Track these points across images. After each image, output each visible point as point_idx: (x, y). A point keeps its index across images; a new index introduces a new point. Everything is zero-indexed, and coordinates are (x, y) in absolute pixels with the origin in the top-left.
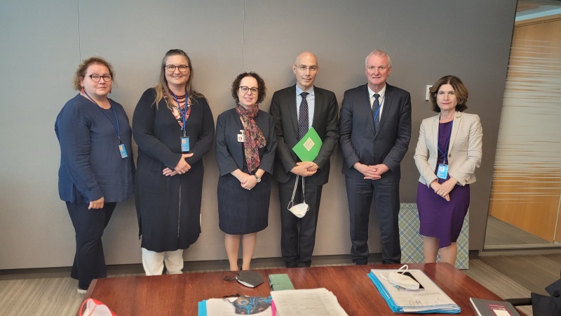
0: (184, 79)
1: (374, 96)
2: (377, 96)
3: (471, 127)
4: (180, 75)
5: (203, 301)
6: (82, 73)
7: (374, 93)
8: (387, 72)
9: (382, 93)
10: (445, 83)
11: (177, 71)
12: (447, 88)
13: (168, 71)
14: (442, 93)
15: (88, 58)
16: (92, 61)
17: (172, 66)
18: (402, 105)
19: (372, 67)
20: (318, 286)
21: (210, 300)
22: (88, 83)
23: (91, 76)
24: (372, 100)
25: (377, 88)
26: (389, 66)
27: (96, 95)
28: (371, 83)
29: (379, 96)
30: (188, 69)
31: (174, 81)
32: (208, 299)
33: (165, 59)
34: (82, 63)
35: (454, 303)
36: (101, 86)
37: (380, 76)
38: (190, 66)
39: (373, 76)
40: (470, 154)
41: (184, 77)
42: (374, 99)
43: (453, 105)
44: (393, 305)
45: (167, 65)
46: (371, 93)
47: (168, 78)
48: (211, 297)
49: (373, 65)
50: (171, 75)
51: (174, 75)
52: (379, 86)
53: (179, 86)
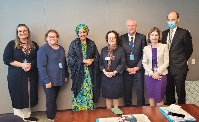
0: (26, 36)
1: (131, 38)
2: (132, 38)
3: (165, 49)
4: (24, 34)
5: (98, 119)
6: (46, 35)
7: (131, 37)
8: (135, 28)
9: (134, 36)
10: (154, 31)
11: (22, 33)
12: (155, 33)
13: (19, 33)
14: (153, 35)
15: (49, 30)
16: (50, 31)
17: (21, 31)
18: (142, 41)
19: (129, 26)
20: (141, 113)
21: (100, 119)
22: (48, 39)
23: (49, 37)
24: (130, 40)
25: (132, 34)
26: (136, 25)
27: (51, 44)
28: (129, 33)
29: (133, 38)
30: (28, 32)
31: (21, 37)
32: (99, 118)
33: (17, 28)
34: (47, 32)
35: (193, 117)
36: (53, 40)
37: (132, 29)
38: (28, 30)
39: (130, 30)
40: (165, 61)
41: (26, 35)
42: (131, 39)
43: (157, 40)
44: (170, 120)
45: (18, 31)
46: (130, 37)
47: (19, 36)
48: (100, 118)
49: (129, 25)
50: (20, 35)
51: (21, 35)
52: (133, 33)
53: (24, 39)
